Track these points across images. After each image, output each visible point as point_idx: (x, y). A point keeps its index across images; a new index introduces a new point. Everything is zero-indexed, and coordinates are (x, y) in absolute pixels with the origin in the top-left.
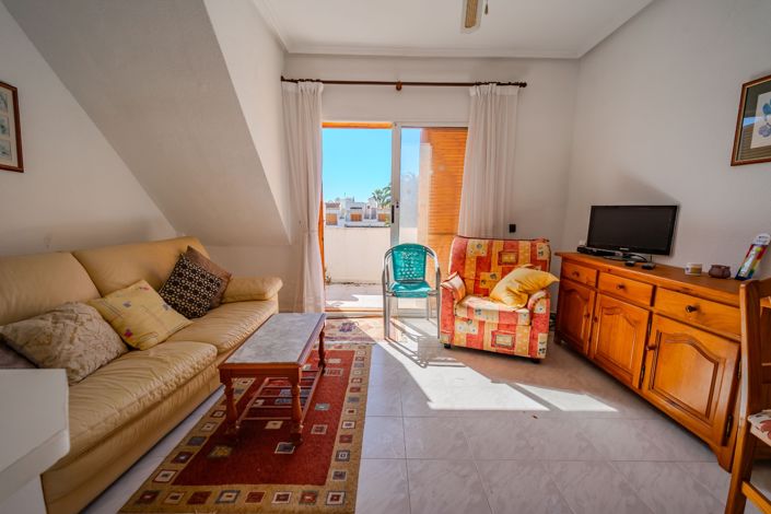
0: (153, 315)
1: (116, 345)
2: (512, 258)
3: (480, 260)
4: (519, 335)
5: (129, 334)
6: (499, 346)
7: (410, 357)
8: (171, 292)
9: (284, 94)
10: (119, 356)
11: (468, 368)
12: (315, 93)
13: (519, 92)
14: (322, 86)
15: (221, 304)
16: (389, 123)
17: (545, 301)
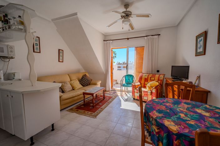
0: (77, 84)
1: (71, 88)
2: (153, 79)
3: (145, 79)
4: (149, 97)
5: (73, 87)
6: (145, 99)
7: (124, 100)
8: (81, 82)
9: (104, 43)
10: (72, 90)
11: (135, 103)
12: (110, 43)
13: (158, 37)
14: (111, 41)
15: (89, 85)
16: (126, 47)
17: (154, 89)
